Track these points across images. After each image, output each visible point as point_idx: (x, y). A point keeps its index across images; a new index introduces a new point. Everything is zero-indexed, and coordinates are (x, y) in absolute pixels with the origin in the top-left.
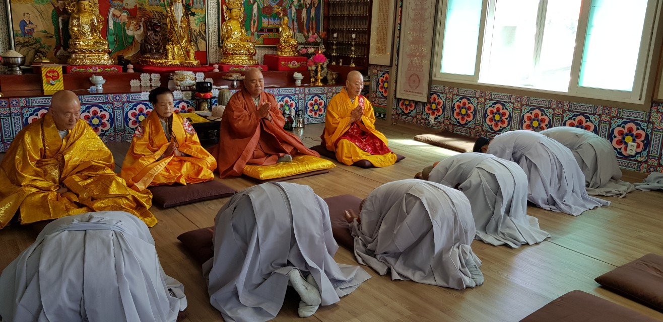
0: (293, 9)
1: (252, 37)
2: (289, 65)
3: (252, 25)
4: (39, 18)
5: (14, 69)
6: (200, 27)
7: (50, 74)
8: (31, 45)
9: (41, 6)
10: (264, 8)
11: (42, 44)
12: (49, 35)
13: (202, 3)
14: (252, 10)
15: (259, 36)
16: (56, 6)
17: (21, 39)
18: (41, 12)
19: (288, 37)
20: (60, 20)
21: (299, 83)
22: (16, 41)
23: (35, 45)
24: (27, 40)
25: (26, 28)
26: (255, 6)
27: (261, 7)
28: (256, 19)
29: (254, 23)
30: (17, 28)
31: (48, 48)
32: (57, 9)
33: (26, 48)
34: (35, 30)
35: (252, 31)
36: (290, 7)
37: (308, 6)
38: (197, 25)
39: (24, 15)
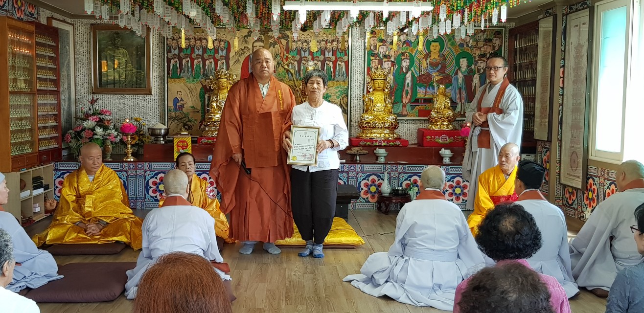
0: (460, 75)
1: (404, 109)
2: (437, 140)
3: (404, 96)
4: (189, 96)
5: (159, 139)
6: (342, 101)
7: (180, 144)
8: (180, 119)
9: (192, 86)
10: (420, 76)
11: (190, 118)
12: (196, 110)
13: (345, 75)
14: (405, 79)
15: (413, 108)
16: (204, 85)
17: (173, 114)
18: (191, 90)
19: (445, 107)
20: (206, 97)
21: (446, 160)
22: (169, 115)
23: (184, 119)
24: (178, 115)
25: (178, 104)
26: (409, 76)
27: (416, 76)
28: (409, 89)
29: (407, 93)
30: (171, 105)
31: (194, 122)
32: (204, 87)
33: (176, 121)
34: (185, 106)
35: (404, 101)
36: (457, 73)
37: (482, 71)
38: (338, 98)
39: (177, 93)
